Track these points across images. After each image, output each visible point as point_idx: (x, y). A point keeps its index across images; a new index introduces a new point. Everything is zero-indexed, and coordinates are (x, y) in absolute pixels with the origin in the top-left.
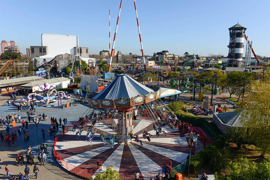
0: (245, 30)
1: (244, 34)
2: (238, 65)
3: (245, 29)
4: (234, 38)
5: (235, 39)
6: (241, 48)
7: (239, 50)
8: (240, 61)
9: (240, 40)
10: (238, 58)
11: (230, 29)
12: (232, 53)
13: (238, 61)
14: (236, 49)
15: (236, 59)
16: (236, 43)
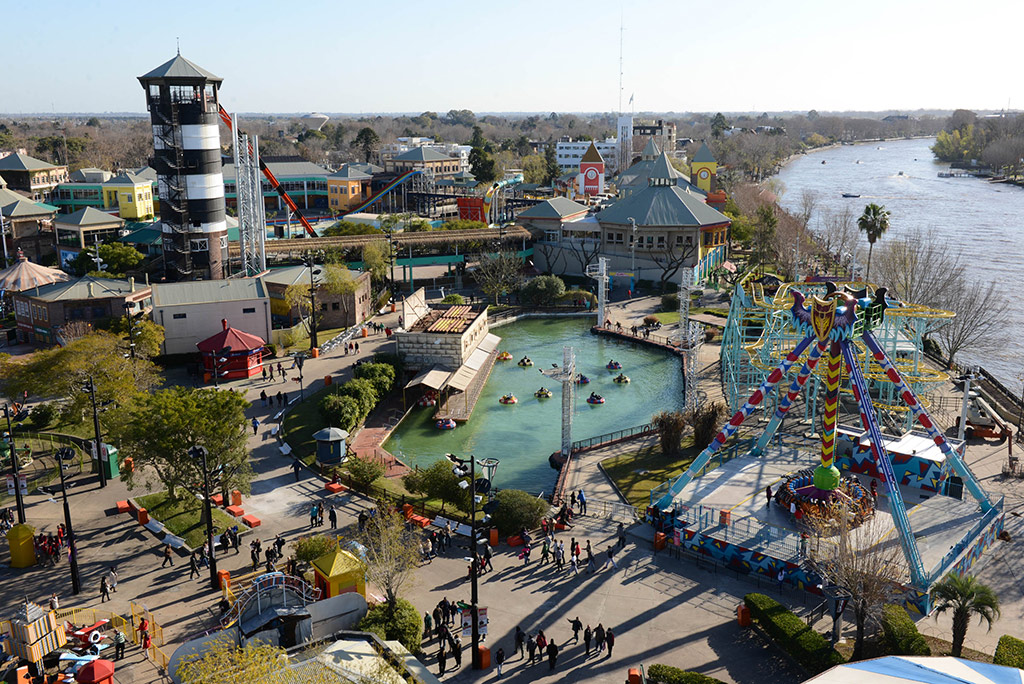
0: (214, 87)
1: (213, 108)
2: (213, 252)
3: (217, 83)
4: (172, 129)
5: (177, 133)
6: (209, 172)
7: (203, 182)
8: (216, 234)
9: (202, 138)
10: (207, 221)
11: (145, 81)
12: (172, 200)
13: (207, 235)
14: (191, 179)
15: (197, 224)
16: (184, 151)
